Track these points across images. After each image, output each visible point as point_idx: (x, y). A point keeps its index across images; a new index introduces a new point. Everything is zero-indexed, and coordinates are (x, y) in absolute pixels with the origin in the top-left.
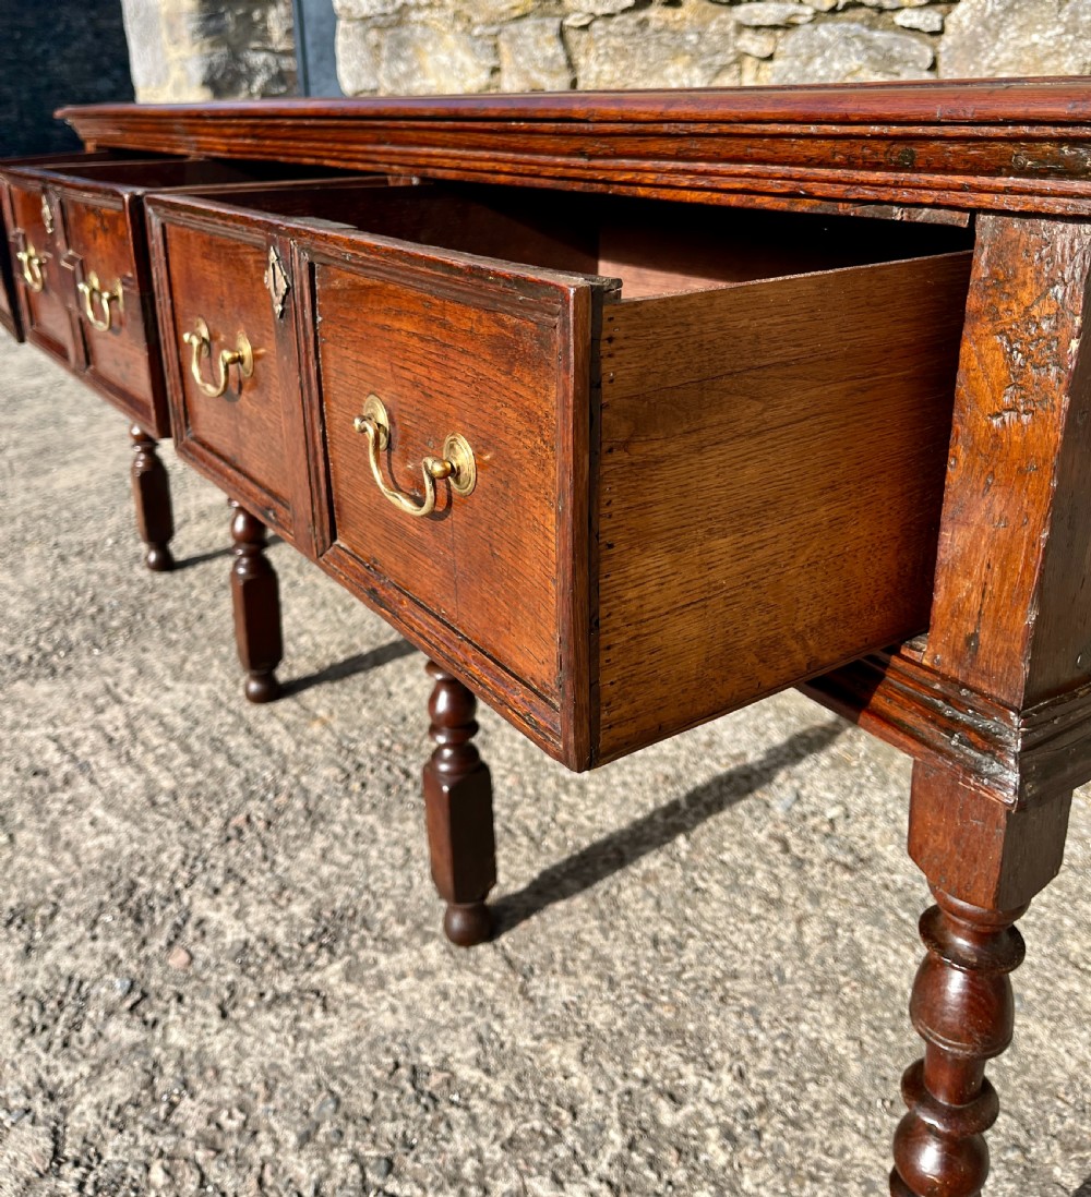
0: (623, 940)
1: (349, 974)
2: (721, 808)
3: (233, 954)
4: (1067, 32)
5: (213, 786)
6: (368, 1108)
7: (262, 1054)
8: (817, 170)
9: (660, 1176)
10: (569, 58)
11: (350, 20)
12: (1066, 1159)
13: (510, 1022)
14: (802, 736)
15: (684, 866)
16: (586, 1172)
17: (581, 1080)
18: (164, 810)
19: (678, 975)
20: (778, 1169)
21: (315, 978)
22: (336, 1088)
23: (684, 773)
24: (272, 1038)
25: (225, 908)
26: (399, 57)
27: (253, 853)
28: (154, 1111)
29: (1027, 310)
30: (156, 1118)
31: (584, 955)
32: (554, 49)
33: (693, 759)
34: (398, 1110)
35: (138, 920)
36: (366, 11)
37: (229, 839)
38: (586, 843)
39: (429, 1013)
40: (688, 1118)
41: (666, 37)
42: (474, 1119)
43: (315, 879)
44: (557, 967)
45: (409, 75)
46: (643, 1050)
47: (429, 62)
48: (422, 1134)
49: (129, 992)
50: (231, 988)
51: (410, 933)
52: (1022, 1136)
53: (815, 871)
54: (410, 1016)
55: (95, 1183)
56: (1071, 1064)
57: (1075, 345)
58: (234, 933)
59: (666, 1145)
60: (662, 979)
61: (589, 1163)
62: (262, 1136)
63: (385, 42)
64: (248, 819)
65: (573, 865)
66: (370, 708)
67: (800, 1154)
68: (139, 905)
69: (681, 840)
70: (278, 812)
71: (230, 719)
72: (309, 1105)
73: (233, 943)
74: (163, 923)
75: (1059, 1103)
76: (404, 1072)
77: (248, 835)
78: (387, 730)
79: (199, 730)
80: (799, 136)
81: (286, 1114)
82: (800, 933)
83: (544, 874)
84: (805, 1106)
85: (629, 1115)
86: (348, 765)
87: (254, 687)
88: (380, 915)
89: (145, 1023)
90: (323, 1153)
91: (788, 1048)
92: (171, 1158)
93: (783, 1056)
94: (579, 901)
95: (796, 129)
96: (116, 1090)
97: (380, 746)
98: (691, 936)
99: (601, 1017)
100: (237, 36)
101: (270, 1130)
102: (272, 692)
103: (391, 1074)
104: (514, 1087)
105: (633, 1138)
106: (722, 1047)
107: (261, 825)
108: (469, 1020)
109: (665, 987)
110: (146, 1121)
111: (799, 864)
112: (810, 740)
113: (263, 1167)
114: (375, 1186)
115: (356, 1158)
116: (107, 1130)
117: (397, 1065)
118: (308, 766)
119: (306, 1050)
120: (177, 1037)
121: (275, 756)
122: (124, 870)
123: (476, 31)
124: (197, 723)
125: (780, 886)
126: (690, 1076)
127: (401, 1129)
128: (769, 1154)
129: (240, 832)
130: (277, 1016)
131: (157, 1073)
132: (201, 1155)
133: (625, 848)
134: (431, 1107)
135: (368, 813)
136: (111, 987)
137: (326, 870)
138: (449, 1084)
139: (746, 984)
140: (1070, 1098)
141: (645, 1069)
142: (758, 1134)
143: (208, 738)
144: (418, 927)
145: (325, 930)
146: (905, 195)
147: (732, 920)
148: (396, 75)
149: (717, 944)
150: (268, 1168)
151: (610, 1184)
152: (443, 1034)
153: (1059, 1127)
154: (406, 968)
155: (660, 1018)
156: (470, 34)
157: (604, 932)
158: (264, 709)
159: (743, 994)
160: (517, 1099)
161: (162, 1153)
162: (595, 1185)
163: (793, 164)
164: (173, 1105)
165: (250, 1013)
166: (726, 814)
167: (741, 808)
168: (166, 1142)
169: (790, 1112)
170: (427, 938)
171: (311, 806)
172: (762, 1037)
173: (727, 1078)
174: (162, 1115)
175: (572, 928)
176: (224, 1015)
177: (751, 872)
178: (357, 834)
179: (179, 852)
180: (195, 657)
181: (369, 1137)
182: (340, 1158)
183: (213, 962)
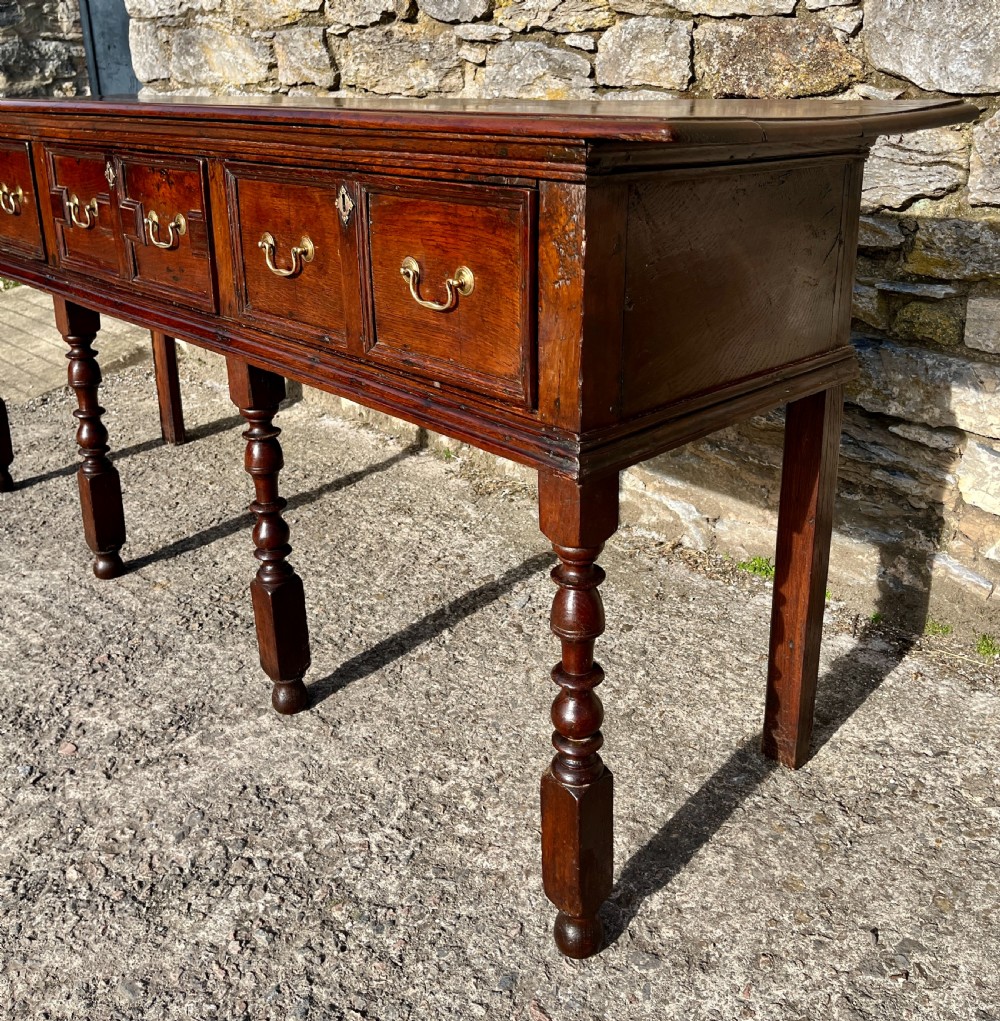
0: (405, 697)
1: (202, 741)
2: (474, 610)
3: (110, 740)
4: (671, 55)
5: (75, 637)
6: (226, 814)
7: (143, 795)
8: (465, 157)
9: (432, 821)
10: (332, 59)
11: (140, 19)
12: (692, 778)
13: (325, 753)
14: (532, 560)
15: (448, 648)
16: (382, 825)
17: (377, 778)
18: (37, 658)
19: (444, 712)
20: (509, 805)
21: (177, 747)
22: (201, 805)
23: (447, 591)
24: (149, 784)
25: (99, 714)
26: (188, 52)
27: (117, 677)
28: (64, 839)
29: (564, 227)
30: (66, 843)
31: (378, 708)
32: (319, 51)
33: (454, 583)
34: (248, 811)
35: (29, 729)
36: (155, 13)
37: (95, 671)
38: (376, 642)
39: (266, 755)
40: (451, 788)
41: (406, 46)
42: (303, 809)
43: (169, 688)
44: (358, 718)
45: (197, 68)
46: (420, 756)
47: (214, 58)
48: (266, 823)
49: (30, 774)
50: (113, 761)
51: (247, 712)
52: (666, 770)
53: (540, 642)
54: (252, 758)
55: (25, 886)
56: (699, 729)
57: (584, 244)
58: (109, 728)
59: (436, 804)
60: (432, 715)
61: (384, 821)
62: (149, 840)
63: (174, 40)
64: (109, 656)
65: (366, 658)
66: (200, 574)
67: (524, 795)
68: (28, 721)
69: (446, 633)
70: (134, 650)
71: (83, 592)
72: (181, 818)
73: (109, 734)
74: (50, 729)
75: (690, 750)
76: (250, 790)
77: (110, 667)
78: (216, 588)
79: (58, 602)
80: (453, 140)
81: (165, 825)
82: (528, 678)
83: (344, 665)
84: (528, 771)
85: (410, 792)
86: (186, 613)
87: (101, 565)
88: (223, 704)
89: (47, 790)
90: (196, 842)
91: (517, 742)
92: (81, 863)
93: (514, 746)
94: (373, 677)
95: (451, 136)
96: (31, 831)
97: (212, 598)
98: (453, 689)
99: (390, 742)
100: (28, 26)
101: (154, 836)
102: (117, 569)
103: (241, 793)
104: (330, 788)
105: (414, 804)
106: (474, 748)
107: (120, 660)
108: (294, 756)
109: (435, 719)
110: (58, 846)
111: (529, 639)
112: (540, 562)
113: (151, 858)
114: (235, 855)
115: (220, 841)
116: (28, 855)
117: (245, 788)
118: (154, 618)
119: (176, 788)
120: (72, 794)
121: (126, 613)
122: (11, 701)
123: (254, 35)
124: (55, 598)
125: (515, 653)
126: (452, 765)
127: (251, 821)
128: (504, 799)
129: (104, 666)
130: (151, 772)
131: (62, 818)
132: (103, 858)
133: (405, 642)
134: (272, 807)
135: (207, 642)
136: (16, 771)
137: (177, 681)
138: (283, 793)
139: (491, 711)
140: (697, 747)
141: (421, 765)
142: (497, 789)
143: (66, 607)
144: (253, 707)
145: (181, 718)
146: (506, 171)
147: (481, 677)
148: (185, 67)
149: (471, 691)
150: (155, 858)
151: (399, 829)
152: (278, 766)
153: (689, 762)
154: (246, 732)
155: (431, 738)
156: (249, 36)
157: (391, 694)
158: (111, 583)
159: (488, 716)
160: (333, 794)
161: (73, 862)
162: (388, 831)
163: (453, 154)
164: (77, 834)
165: (129, 774)
166: (478, 614)
167: (488, 609)
168: (77, 854)
169: (518, 776)
170: (260, 713)
171: (160, 643)
172: (500, 738)
173: (476, 763)
174: (70, 841)
175: (367, 694)
176: (109, 777)
177: (495, 647)
178: (200, 656)
179: (55, 685)
180: (45, 552)
181: (228, 829)
182: (208, 844)
183: (95, 747)
